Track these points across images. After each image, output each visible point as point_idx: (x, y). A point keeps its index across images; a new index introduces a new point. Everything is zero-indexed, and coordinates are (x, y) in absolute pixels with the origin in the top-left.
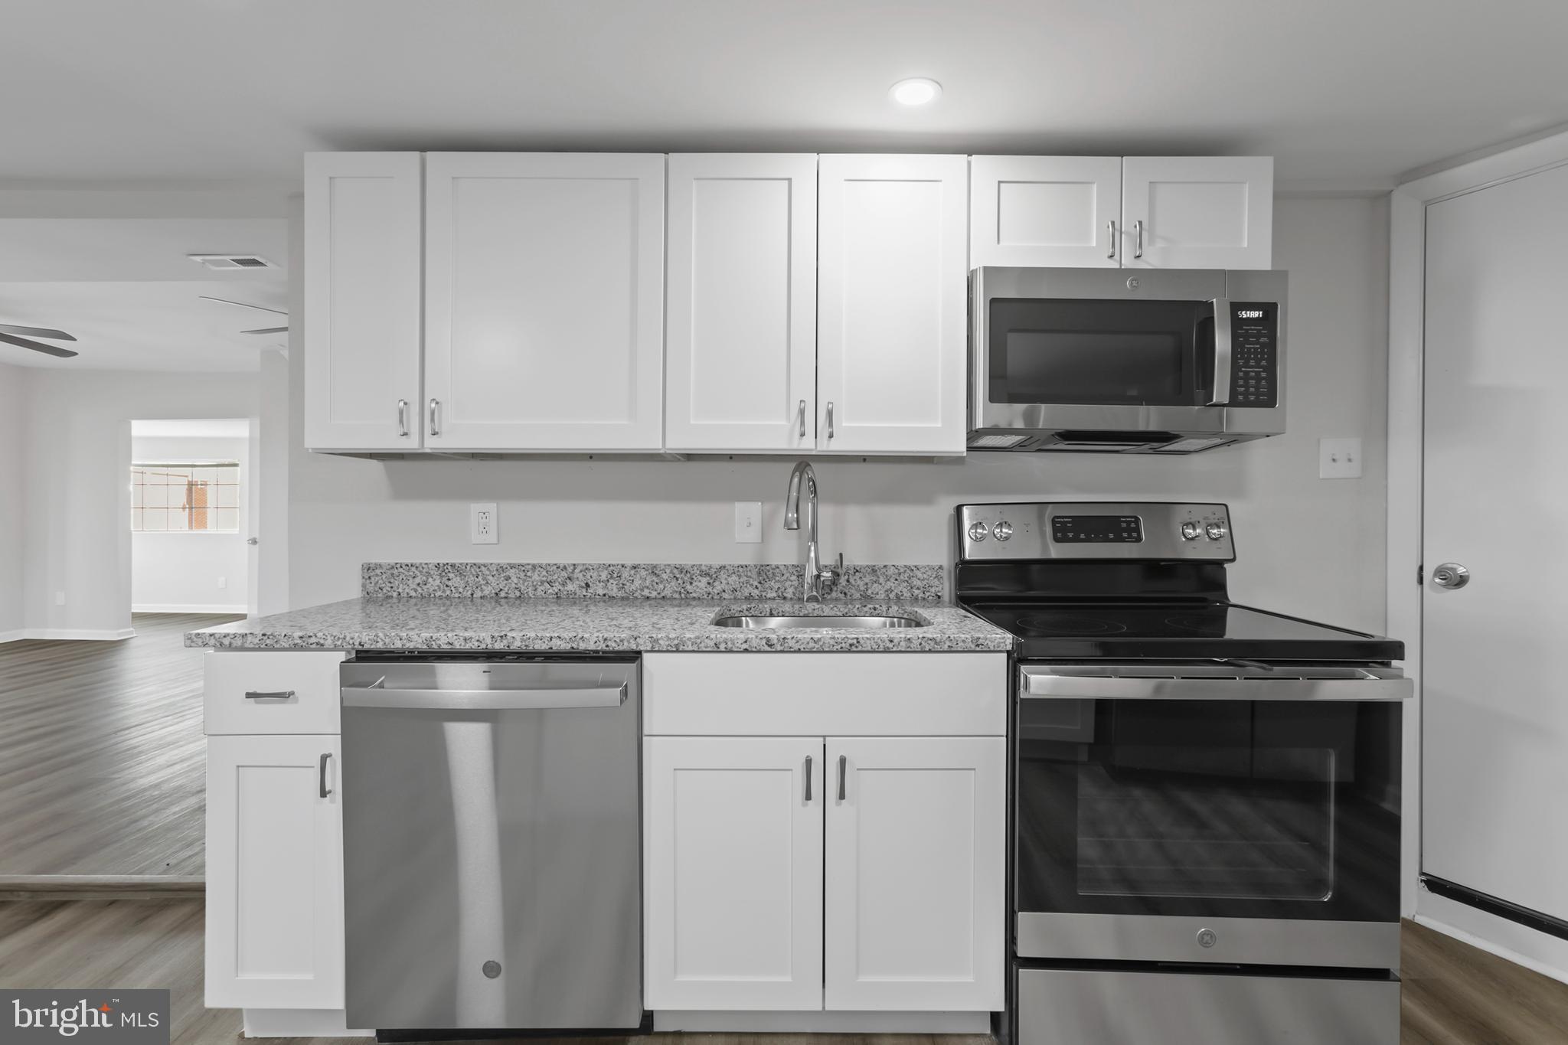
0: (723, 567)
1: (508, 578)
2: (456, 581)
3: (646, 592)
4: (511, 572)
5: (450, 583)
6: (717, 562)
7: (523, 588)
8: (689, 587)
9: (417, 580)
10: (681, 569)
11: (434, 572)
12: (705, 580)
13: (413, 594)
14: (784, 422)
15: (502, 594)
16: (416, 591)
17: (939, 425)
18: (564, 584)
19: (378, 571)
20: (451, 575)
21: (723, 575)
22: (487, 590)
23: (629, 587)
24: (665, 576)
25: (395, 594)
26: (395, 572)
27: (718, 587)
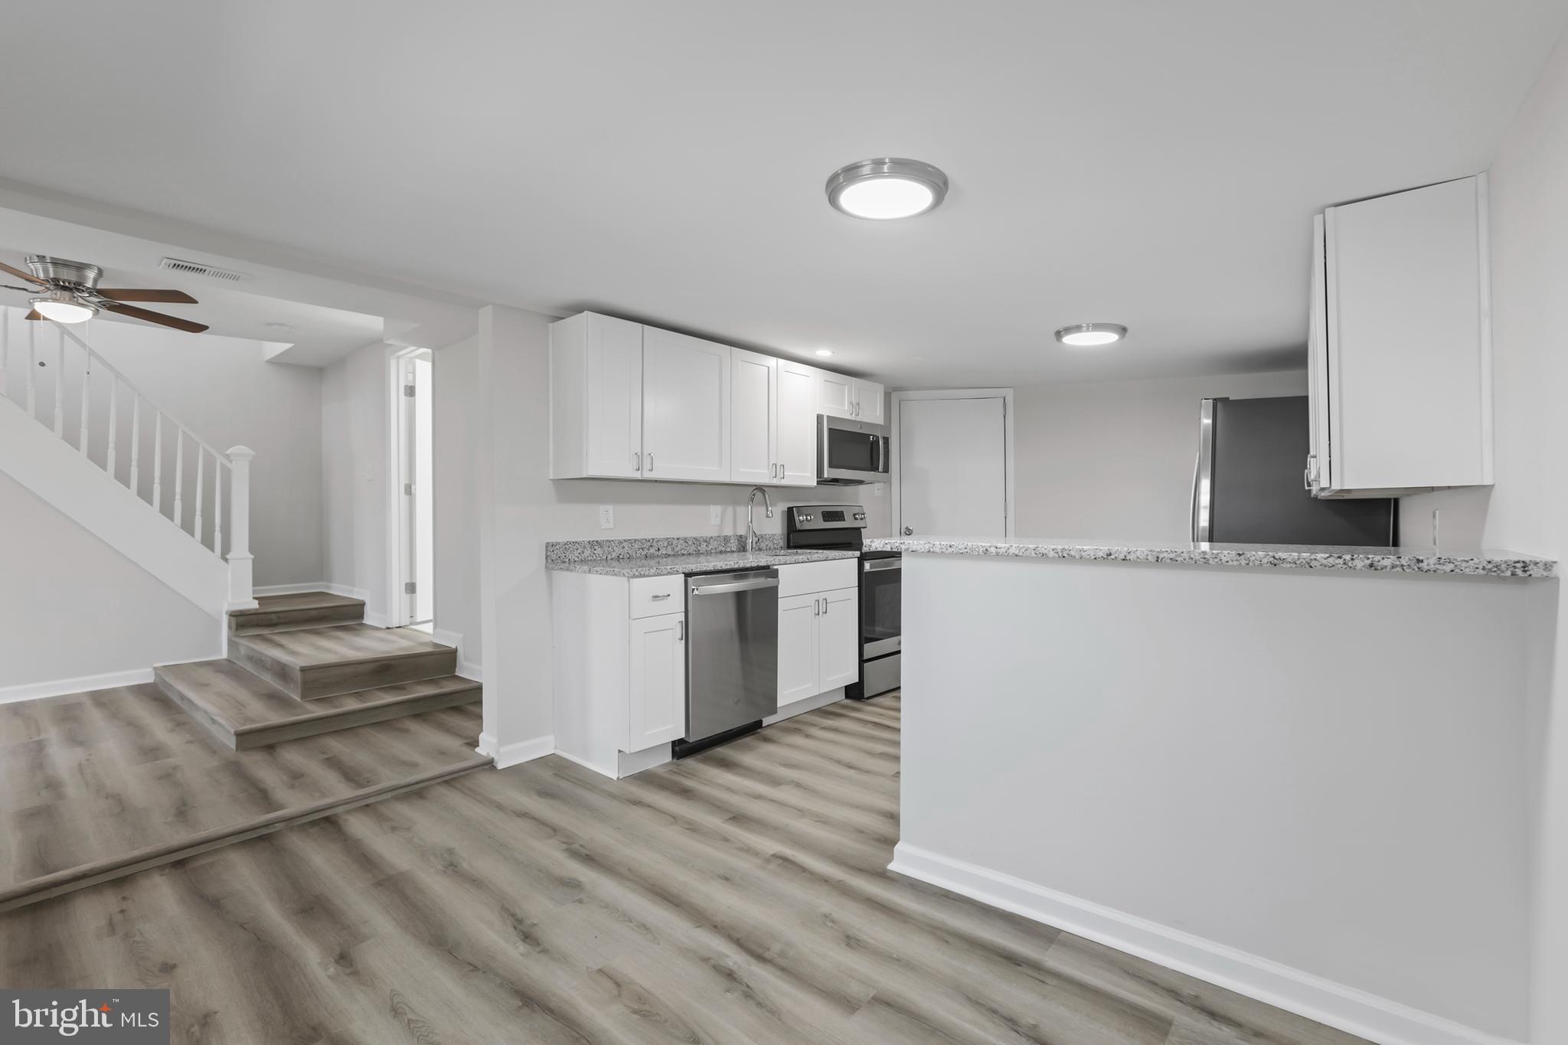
0: (711, 537)
1: (623, 547)
2: (599, 551)
3: (683, 552)
4: (625, 544)
5: (595, 552)
6: (709, 536)
7: (630, 552)
8: (699, 548)
9: (579, 551)
10: (696, 539)
11: (588, 546)
12: (705, 544)
13: (576, 559)
14: (766, 471)
15: (621, 557)
16: (578, 557)
17: (809, 475)
18: (649, 549)
19: (558, 547)
20: (596, 547)
21: (712, 541)
22: (614, 555)
23: (676, 549)
24: (690, 543)
25: (567, 560)
26: (567, 546)
27: (710, 547)
